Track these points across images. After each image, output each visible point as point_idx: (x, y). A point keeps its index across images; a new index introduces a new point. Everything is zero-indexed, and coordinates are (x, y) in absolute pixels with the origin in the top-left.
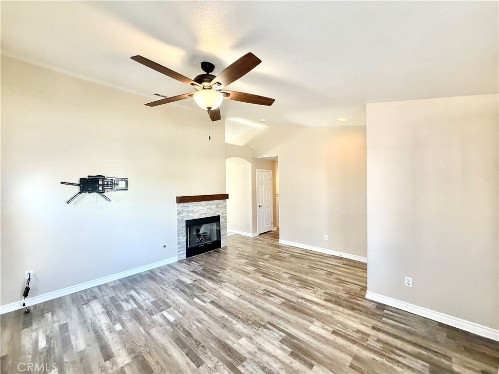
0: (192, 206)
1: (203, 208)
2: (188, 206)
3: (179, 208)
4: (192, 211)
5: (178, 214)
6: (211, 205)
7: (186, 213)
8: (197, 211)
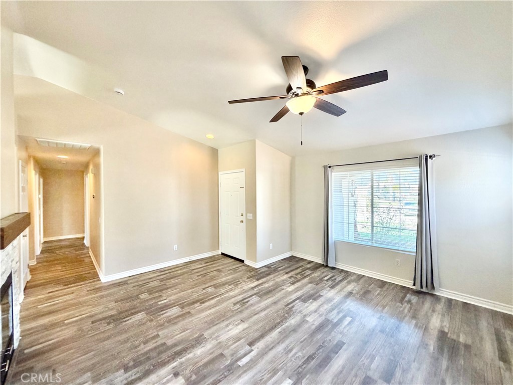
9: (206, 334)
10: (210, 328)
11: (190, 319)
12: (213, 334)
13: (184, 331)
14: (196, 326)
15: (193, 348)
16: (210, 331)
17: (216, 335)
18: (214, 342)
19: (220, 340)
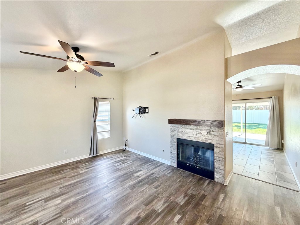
0: (181, 127)
1: (192, 131)
2: (178, 127)
3: (172, 127)
4: (182, 132)
5: (172, 131)
6: (201, 130)
7: (176, 132)
8: (187, 133)
9: (130, 190)
10: (128, 194)
11: (141, 199)
12: (125, 191)
13: (142, 191)
14: (137, 194)
15: (134, 184)
16: (128, 192)
17: (124, 190)
18: (125, 187)
19: (122, 187)
